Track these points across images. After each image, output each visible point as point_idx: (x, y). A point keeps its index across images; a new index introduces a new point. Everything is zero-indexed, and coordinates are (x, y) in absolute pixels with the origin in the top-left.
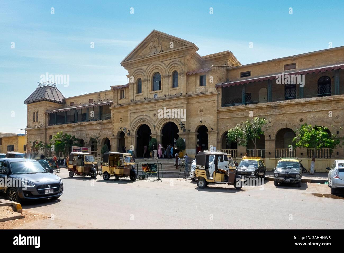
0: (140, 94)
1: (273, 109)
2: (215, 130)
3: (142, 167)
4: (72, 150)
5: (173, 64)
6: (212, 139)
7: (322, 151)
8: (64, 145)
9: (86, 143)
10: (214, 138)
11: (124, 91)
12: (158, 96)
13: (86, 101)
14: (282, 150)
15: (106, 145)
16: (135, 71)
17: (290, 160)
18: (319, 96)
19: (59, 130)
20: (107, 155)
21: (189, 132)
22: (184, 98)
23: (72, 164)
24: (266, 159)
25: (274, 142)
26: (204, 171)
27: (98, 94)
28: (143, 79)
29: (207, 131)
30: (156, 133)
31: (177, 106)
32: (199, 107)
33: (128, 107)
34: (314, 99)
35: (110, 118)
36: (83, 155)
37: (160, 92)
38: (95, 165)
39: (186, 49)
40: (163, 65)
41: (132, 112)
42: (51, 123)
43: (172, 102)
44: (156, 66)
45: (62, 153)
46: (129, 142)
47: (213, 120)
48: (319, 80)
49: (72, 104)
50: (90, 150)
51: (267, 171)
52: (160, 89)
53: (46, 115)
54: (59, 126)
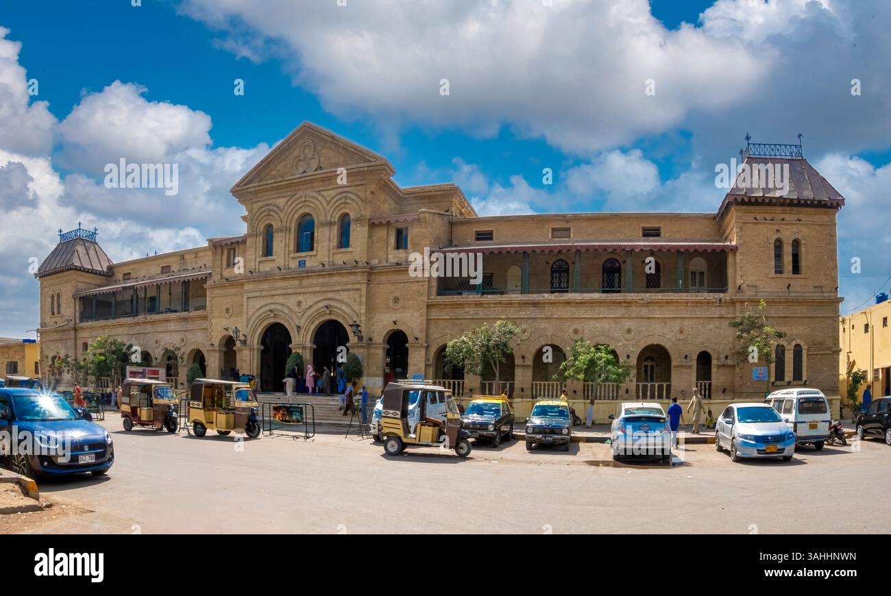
0: (270, 258)
1: (531, 308)
2: (422, 341)
3: (272, 412)
4: (128, 374)
5: (341, 199)
6: (417, 359)
7: (605, 387)
8: (111, 363)
9: (156, 359)
10: (421, 357)
11: (235, 249)
12: (308, 264)
13: (155, 269)
14: (542, 385)
15: (197, 365)
16: (261, 208)
17: (554, 402)
18: (604, 292)
19: (101, 332)
20: (199, 386)
21: (371, 342)
22: (361, 272)
23: (129, 404)
24: (516, 400)
25: (531, 370)
26: (399, 422)
27: (181, 256)
28: (276, 225)
29: (407, 342)
30: (302, 342)
31: (346, 287)
32: (391, 293)
33: (242, 285)
34: (596, 296)
35: (204, 308)
36: (150, 385)
37: (311, 256)
38: (174, 405)
39: (370, 169)
40: (320, 198)
41: (251, 295)
42: (84, 317)
43: (336, 279)
44: (306, 201)
45: (107, 380)
46: (244, 359)
47: (419, 321)
48: (604, 264)
49: (126, 277)
50: (165, 375)
51: (517, 423)
52: (312, 249)
53: (75, 299)
54: (102, 323)
